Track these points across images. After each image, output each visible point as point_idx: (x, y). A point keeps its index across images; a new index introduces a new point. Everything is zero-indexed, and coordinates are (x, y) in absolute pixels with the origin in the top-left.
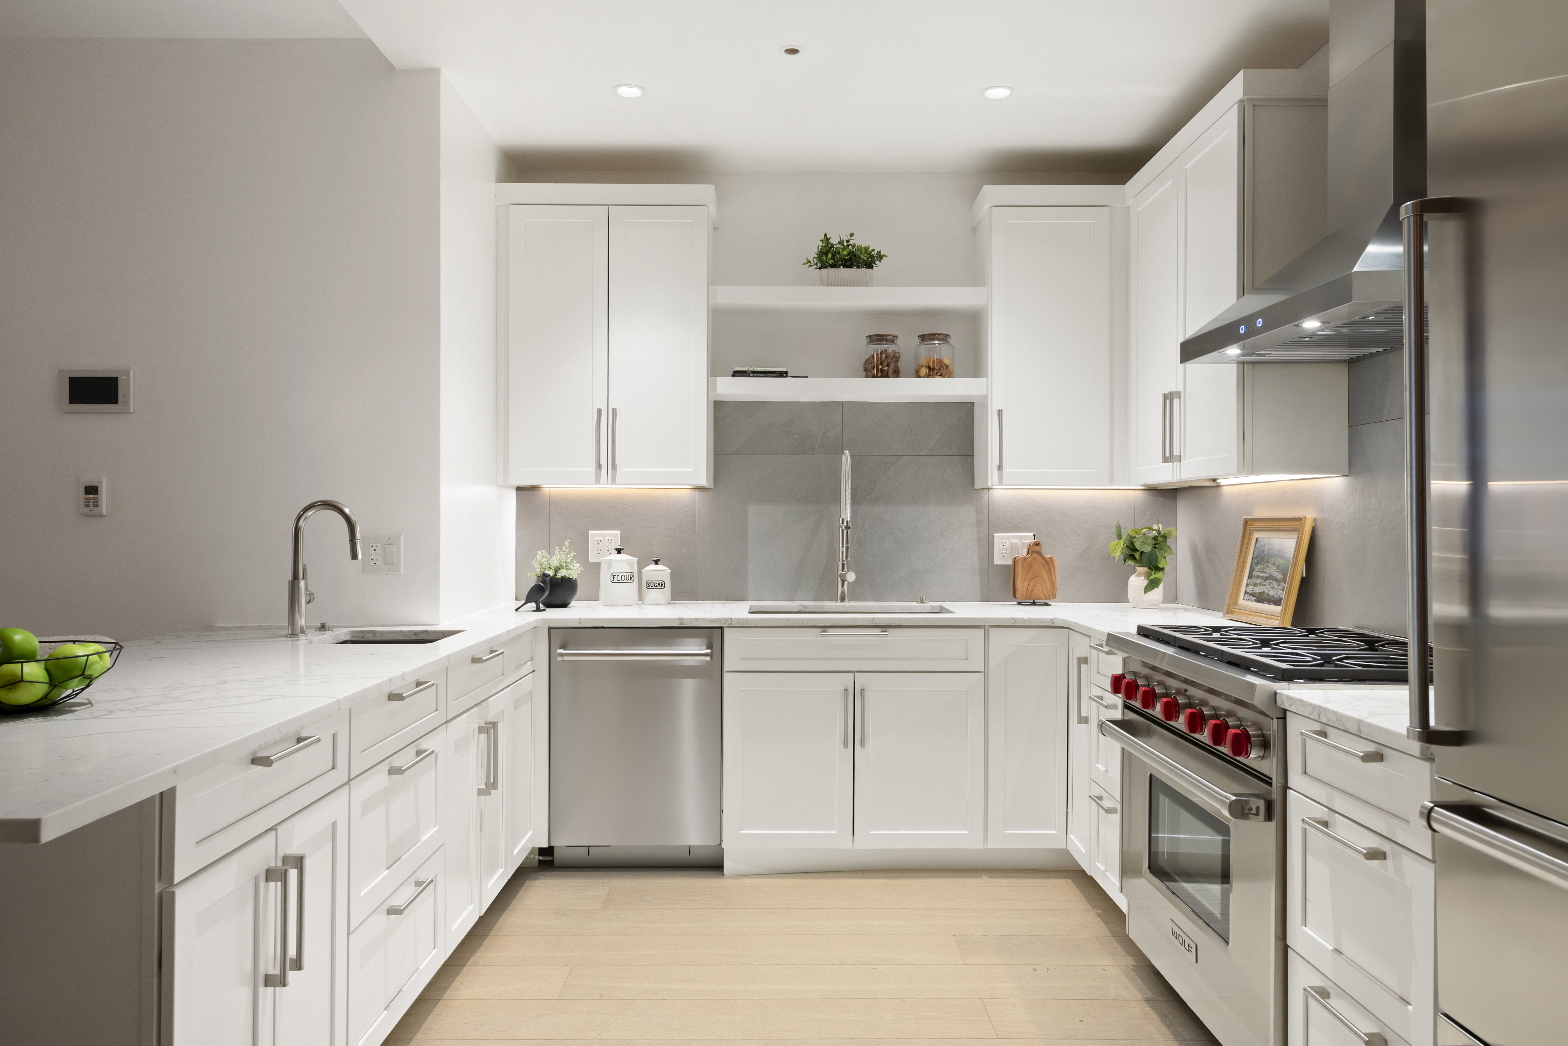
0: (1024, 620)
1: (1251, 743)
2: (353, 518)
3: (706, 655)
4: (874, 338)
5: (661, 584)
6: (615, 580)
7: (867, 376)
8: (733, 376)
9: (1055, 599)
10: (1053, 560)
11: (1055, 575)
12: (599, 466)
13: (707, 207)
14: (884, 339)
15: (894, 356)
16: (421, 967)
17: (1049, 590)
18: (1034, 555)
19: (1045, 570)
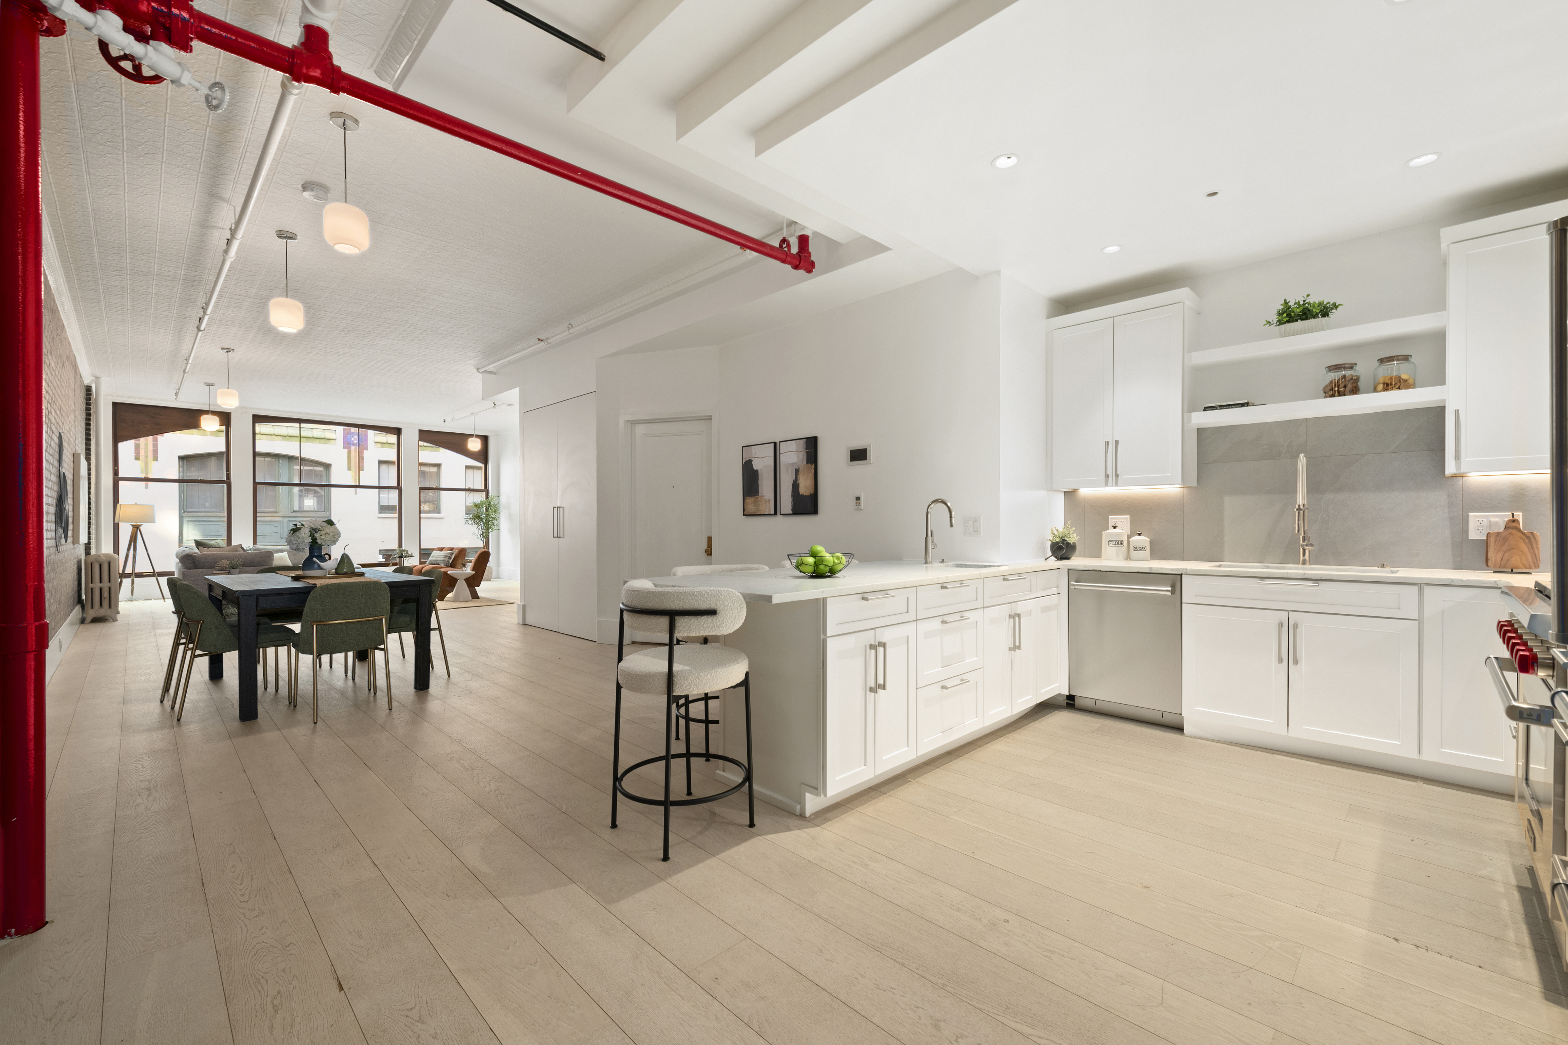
0: (1462, 581)
1: (1537, 663)
2: (951, 508)
3: (1168, 591)
4: (1332, 368)
5: (1144, 548)
6: (1111, 545)
7: (1326, 397)
8: (1204, 410)
9: (1538, 569)
10: (1534, 534)
11: (1538, 548)
12: (1107, 476)
13: (1182, 303)
14: (1342, 368)
15: (1352, 379)
16: (966, 723)
17: (1530, 560)
18: (1510, 530)
19: (1524, 543)
